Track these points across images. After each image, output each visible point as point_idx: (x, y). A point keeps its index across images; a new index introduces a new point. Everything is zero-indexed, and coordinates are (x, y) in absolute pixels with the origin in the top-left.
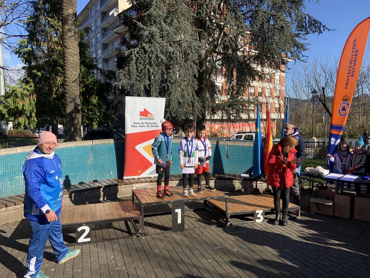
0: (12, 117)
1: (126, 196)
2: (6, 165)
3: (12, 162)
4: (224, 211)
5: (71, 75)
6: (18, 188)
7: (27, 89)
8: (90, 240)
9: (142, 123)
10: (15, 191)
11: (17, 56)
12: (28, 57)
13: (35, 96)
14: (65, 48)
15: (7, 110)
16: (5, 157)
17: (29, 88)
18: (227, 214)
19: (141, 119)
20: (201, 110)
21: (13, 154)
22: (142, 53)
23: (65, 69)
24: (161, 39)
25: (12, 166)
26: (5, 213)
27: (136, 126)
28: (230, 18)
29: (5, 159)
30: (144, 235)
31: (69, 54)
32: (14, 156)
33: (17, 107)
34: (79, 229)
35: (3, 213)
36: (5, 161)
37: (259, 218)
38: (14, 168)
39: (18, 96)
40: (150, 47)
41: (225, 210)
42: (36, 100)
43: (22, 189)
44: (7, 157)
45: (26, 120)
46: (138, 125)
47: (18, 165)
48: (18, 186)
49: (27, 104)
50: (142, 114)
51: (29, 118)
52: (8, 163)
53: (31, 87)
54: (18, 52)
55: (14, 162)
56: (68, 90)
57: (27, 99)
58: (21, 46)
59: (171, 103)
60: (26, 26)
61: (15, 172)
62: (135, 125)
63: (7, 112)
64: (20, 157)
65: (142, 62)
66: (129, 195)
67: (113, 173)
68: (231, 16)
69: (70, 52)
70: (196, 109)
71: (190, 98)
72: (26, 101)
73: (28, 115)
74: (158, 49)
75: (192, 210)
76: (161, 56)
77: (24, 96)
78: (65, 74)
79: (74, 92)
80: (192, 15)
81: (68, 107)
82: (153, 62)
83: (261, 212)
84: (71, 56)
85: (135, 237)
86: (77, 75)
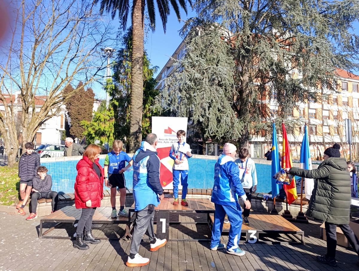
2: (55, 170)
3: (60, 168)
5: (135, 103)
6: (63, 189)
7: (108, 115)
9: (166, 140)
11: (106, 91)
12: (114, 92)
13: (114, 120)
14: (133, 82)
15: (94, 131)
16: (55, 163)
17: (110, 115)
19: (165, 136)
21: (62, 162)
22: (174, 81)
24: (193, 68)
25: (60, 171)
26: (45, 207)
27: (161, 142)
28: (264, 46)
29: (55, 165)
31: (134, 87)
33: (100, 129)
34: (75, 225)
35: (43, 207)
36: (55, 166)
37: (252, 239)
39: (102, 120)
40: (180, 76)
42: (114, 123)
43: (66, 190)
44: (56, 163)
45: (107, 139)
46: (163, 141)
47: (65, 171)
48: (63, 187)
49: (107, 127)
50: (166, 131)
51: (108, 137)
52: (56, 168)
53: (111, 113)
54: (106, 89)
55: (62, 168)
56: (133, 114)
57: (107, 123)
59: (209, 124)
60: (113, 69)
61: (61, 176)
64: (67, 164)
65: (173, 88)
69: (136, 85)
70: (236, 129)
71: (229, 119)
72: (107, 124)
73: (108, 135)
74: (187, 76)
75: (196, 223)
76: (188, 82)
77: (106, 120)
78: (131, 102)
79: (137, 116)
80: (226, 46)
81: (132, 128)
82: (181, 88)
83: (254, 232)
84: (136, 88)
85: (121, 239)
86: (140, 103)
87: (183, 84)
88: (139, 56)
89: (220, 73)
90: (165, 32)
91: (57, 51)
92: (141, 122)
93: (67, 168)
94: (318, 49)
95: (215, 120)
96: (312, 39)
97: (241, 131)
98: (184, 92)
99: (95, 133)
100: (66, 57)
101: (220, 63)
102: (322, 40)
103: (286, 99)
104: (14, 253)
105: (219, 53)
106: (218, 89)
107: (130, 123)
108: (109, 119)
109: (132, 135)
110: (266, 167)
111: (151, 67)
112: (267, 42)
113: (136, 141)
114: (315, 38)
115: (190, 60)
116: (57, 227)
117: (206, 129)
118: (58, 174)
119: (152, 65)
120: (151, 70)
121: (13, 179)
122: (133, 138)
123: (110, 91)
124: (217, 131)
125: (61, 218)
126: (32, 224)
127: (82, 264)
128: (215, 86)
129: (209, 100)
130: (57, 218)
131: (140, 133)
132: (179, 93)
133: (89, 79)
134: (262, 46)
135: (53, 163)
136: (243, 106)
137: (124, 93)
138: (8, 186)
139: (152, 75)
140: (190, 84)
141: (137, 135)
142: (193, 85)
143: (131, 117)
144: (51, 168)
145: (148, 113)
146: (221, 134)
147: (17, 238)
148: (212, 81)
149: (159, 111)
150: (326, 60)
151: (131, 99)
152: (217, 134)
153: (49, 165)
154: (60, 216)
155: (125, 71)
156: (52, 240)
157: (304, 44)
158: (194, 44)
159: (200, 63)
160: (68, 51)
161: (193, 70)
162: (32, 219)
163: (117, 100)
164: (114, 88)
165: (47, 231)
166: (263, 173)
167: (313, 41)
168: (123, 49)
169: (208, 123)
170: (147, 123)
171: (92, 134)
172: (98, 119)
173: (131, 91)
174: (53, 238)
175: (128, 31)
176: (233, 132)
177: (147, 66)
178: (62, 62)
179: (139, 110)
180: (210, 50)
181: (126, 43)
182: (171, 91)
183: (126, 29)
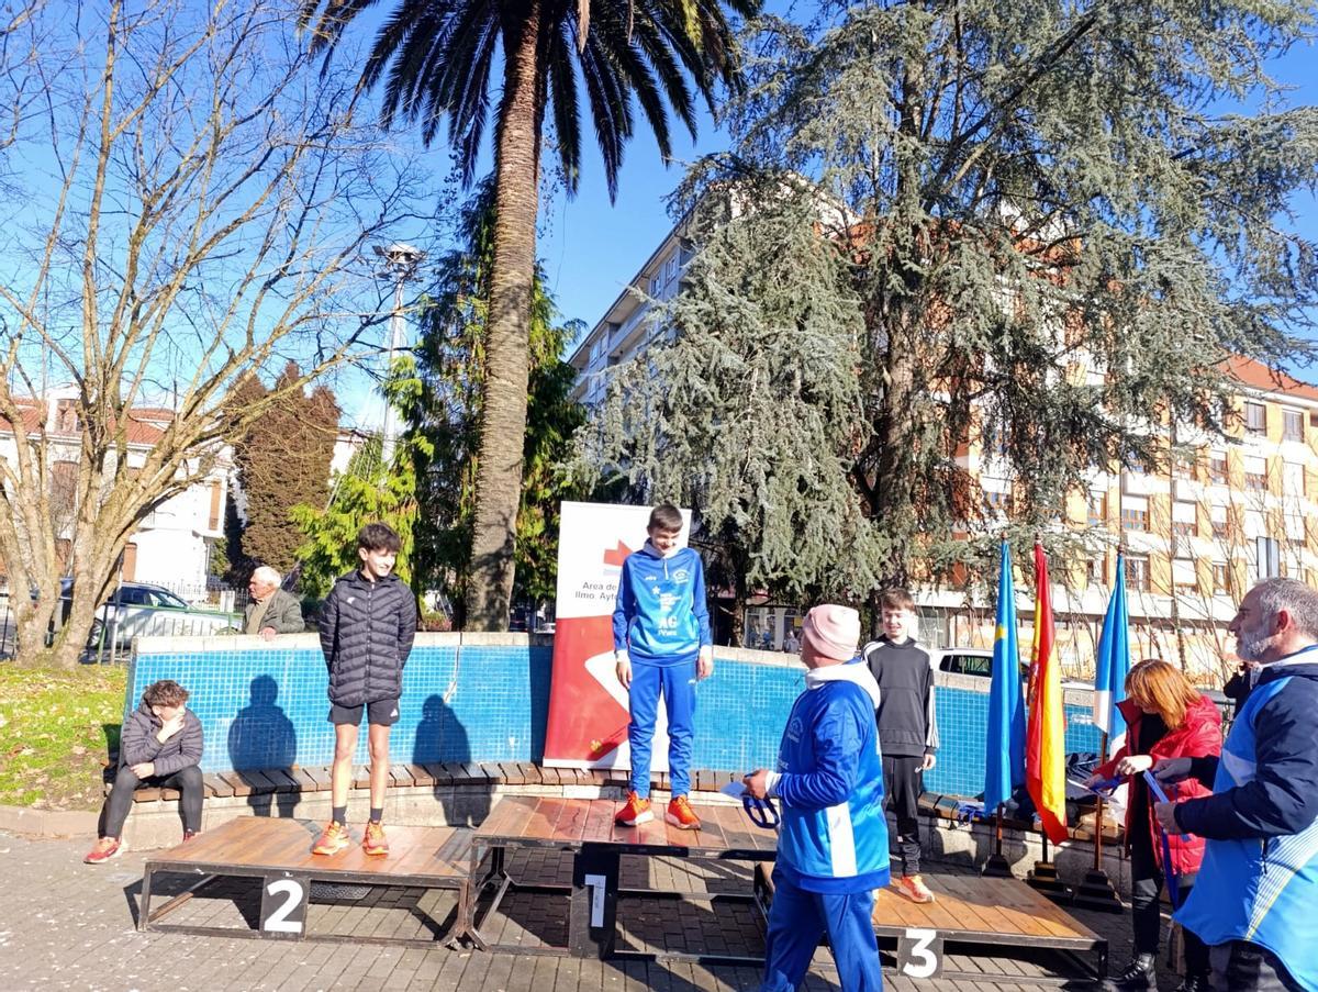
0: (350, 564)
3: (217, 675)
5: (496, 448)
7: (393, 491)
8: (299, 931)
9: (610, 588)
10: (213, 761)
11: (387, 400)
12: (418, 406)
13: (414, 507)
14: (490, 374)
15: (339, 547)
16: (200, 657)
17: (400, 488)
19: (607, 573)
22: (645, 378)
24: (717, 333)
25: (216, 687)
26: (157, 817)
28: (973, 263)
29: (199, 663)
30: (474, 949)
31: (496, 390)
32: (225, 658)
34: (273, 889)
35: (150, 816)
37: (921, 961)
38: (222, 693)
39: (369, 507)
40: (667, 359)
42: (412, 520)
44: (206, 658)
46: (597, 593)
47: (234, 687)
50: (611, 557)
52: (205, 675)
53: (404, 483)
54: (389, 393)
55: (223, 675)
56: (485, 490)
57: (390, 518)
58: (397, 375)
59: (765, 535)
60: (418, 321)
61: (221, 704)
62: (586, 591)
63: (338, 551)
65: (642, 402)
67: (516, 742)
68: (978, 257)
69: (501, 385)
70: (860, 558)
71: (838, 519)
74: (695, 362)
75: (713, 895)
76: (698, 383)
77: (383, 508)
78: (482, 446)
79: (501, 496)
80: (836, 260)
81: (479, 540)
82: (671, 401)
83: (928, 936)
84: (502, 396)
85: (439, 946)
86: (515, 450)
87: (680, 389)
88: (517, 281)
89: (816, 355)
90: (613, 199)
91: (218, 249)
92: (513, 520)
93: (242, 675)
94: (1165, 282)
95: (788, 522)
96: (1146, 248)
97: (878, 565)
98: (681, 419)
99: (342, 554)
100: (251, 275)
101: (813, 318)
102: (1179, 250)
103: (1046, 458)
104: (46, 982)
105: (808, 283)
106: (804, 410)
107: (472, 519)
108: (396, 503)
109: (480, 565)
110: (971, 702)
111: (555, 322)
112: (982, 249)
113: (493, 588)
114: (1158, 242)
115: (706, 306)
116: (200, 893)
117: (752, 555)
118: (209, 699)
119: (562, 316)
120: (558, 334)
121: (36, 710)
122: (483, 575)
123: (405, 402)
124: (793, 563)
125: (220, 860)
126: (108, 879)
128: (793, 400)
129: (770, 448)
130: (207, 861)
131: (509, 557)
132: (663, 420)
133: (327, 354)
134: (965, 265)
135: (194, 657)
136: (890, 476)
137: (456, 410)
138: (19, 734)
139: (559, 349)
140: (705, 389)
141: (498, 567)
142: (713, 394)
143: (478, 499)
144: (186, 676)
145: (541, 486)
146: (808, 574)
147: (56, 925)
148: (782, 381)
149: (586, 480)
150: (1195, 324)
151: (483, 433)
152: (790, 573)
153: (180, 664)
154: (216, 850)
155: (461, 334)
156: (184, 939)
157: (1116, 264)
158: (722, 249)
159: (742, 316)
160: (262, 254)
161: (716, 341)
162: (105, 860)
163: (430, 435)
164: (419, 392)
165: (165, 905)
166: (960, 722)
167: (1147, 254)
168: (458, 255)
169: (761, 532)
170: (536, 525)
171: (331, 556)
172: (355, 503)
173: (484, 406)
174: (187, 930)
175: (479, 192)
176: (851, 570)
177: (542, 317)
178: (236, 290)
179: (508, 474)
180: (778, 270)
181: (470, 231)
182: (633, 412)
183: (474, 183)
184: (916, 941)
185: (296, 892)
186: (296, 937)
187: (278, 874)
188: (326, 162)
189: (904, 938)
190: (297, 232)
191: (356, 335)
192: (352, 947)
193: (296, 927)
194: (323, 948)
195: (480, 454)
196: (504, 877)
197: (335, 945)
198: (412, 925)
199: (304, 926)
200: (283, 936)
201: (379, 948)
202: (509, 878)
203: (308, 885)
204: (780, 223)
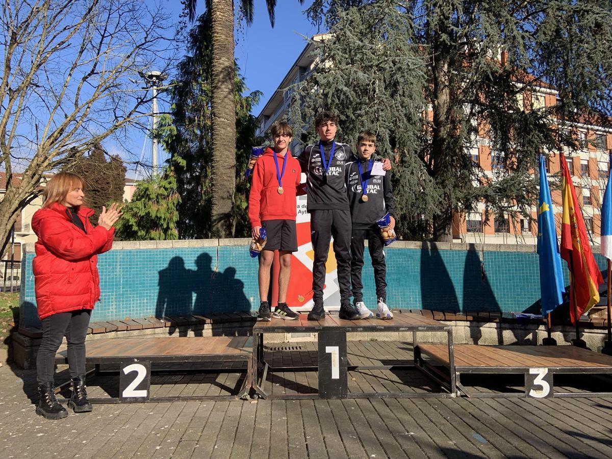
1: (272, 342)
4: (445, 362)
5: (221, 156)
7: (164, 187)
8: (145, 395)
12: (174, 144)
13: (176, 196)
14: (215, 116)
15: (136, 220)
17: (168, 186)
18: (452, 370)
20: (440, 202)
23: (213, 149)
24: (350, 65)
28: (488, 24)
30: (259, 398)
31: (218, 124)
33: (148, 214)
34: (127, 370)
37: (540, 388)
39: (151, 196)
40: (325, 78)
41: (448, 361)
42: (176, 202)
45: (162, 234)
49: (162, 210)
51: (166, 231)
53: (170, 183)
54: (158, 136)
56: (216, 180)
57: (163, 202)
58: (161, 125)
63: (136, 222)
65: (312, 104)
66: (279, 342)
67: (254, 300)
68: (490, 21)
69: (221, 121)
70: (429, 199)
71: (416, 179)
72: (162, 205)
73: (165, 226)
74: (341, 78)
76: (344, 90)
77: (159, 197)
78: (213, 156)
79: (225, 183)
81: (215, 207)
82: (329, 101)
83: (543, 372)
84: (222, 128)
85: (237, 398)
86: (231, 157)
87: (333, 95)
88: (226, 63)
90: (273, 25)
92: (233, 197)
97: (438, 203)
99: (139, 224)
100: (76, 64)
107: (210, 200)
108: (166, 194)
109: (218, 220)
111: (245, 93)
120: (247, 100)
123: (166, 139)
127: (158, 448)
131: (234, 217)
137: (194, 146)
140: (348, 93)
142: (352, 96)
143: (213, 185)
146: (402, 209)
160: (81, 52)
164: (174, 133)
168: (189, 59)
170: (242, 203)
171: (132, 225)
173: (213, 134)
175: (198, 23)
176: (424, 207)
177: (238, 91)
178: (68, 73)
179: (228, 171)
180: (379, 32)
181: (195, 45)
182: (307, 110)
183: (195, 19)
184: (536, 375)
185: (142, 372)
186: (143, 400)
187: (129, 361)
188: (112, 11)
189: (529, 374)
190: (99, 50)
191: (136, 108)
192: (180, 403)
193: (143, 393)
194: (161, 405)
195: (212, 161)
196: (264, 364)
197: (169, 404)
198: (215, 390)
199: (148, 393)
200: (135, 400)
201: (198, 402)
202: (267, 365)
203: (149, 366)
204: (379, 7)
